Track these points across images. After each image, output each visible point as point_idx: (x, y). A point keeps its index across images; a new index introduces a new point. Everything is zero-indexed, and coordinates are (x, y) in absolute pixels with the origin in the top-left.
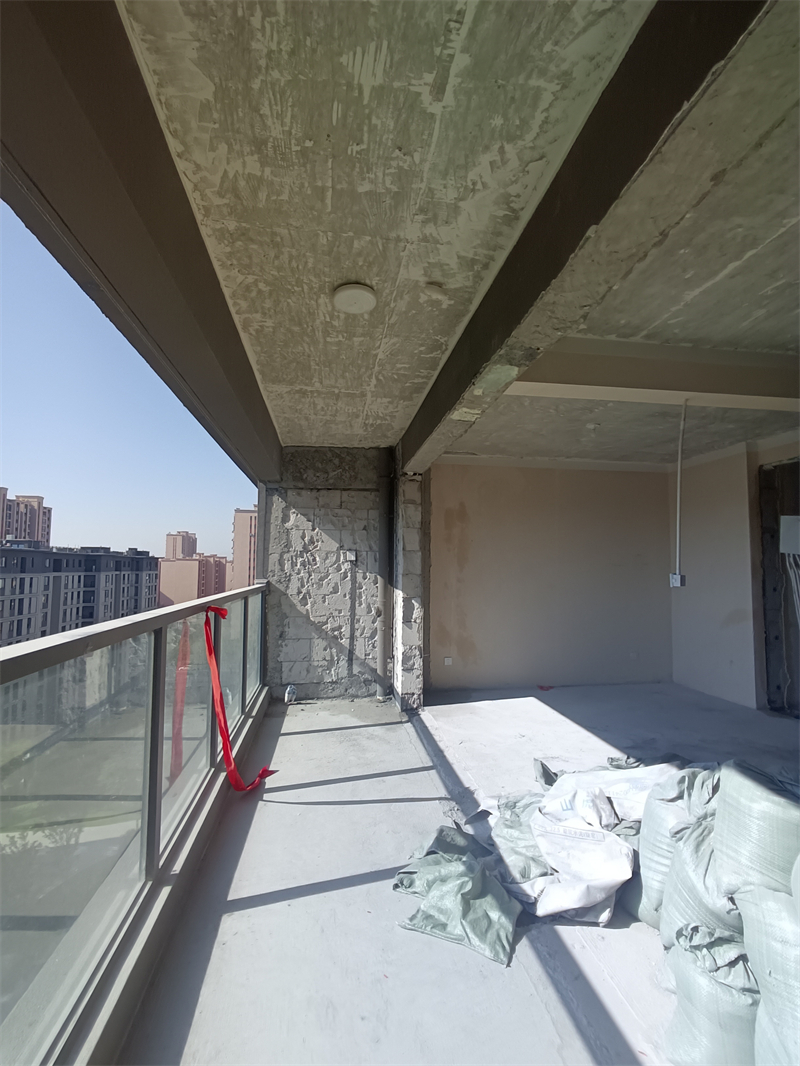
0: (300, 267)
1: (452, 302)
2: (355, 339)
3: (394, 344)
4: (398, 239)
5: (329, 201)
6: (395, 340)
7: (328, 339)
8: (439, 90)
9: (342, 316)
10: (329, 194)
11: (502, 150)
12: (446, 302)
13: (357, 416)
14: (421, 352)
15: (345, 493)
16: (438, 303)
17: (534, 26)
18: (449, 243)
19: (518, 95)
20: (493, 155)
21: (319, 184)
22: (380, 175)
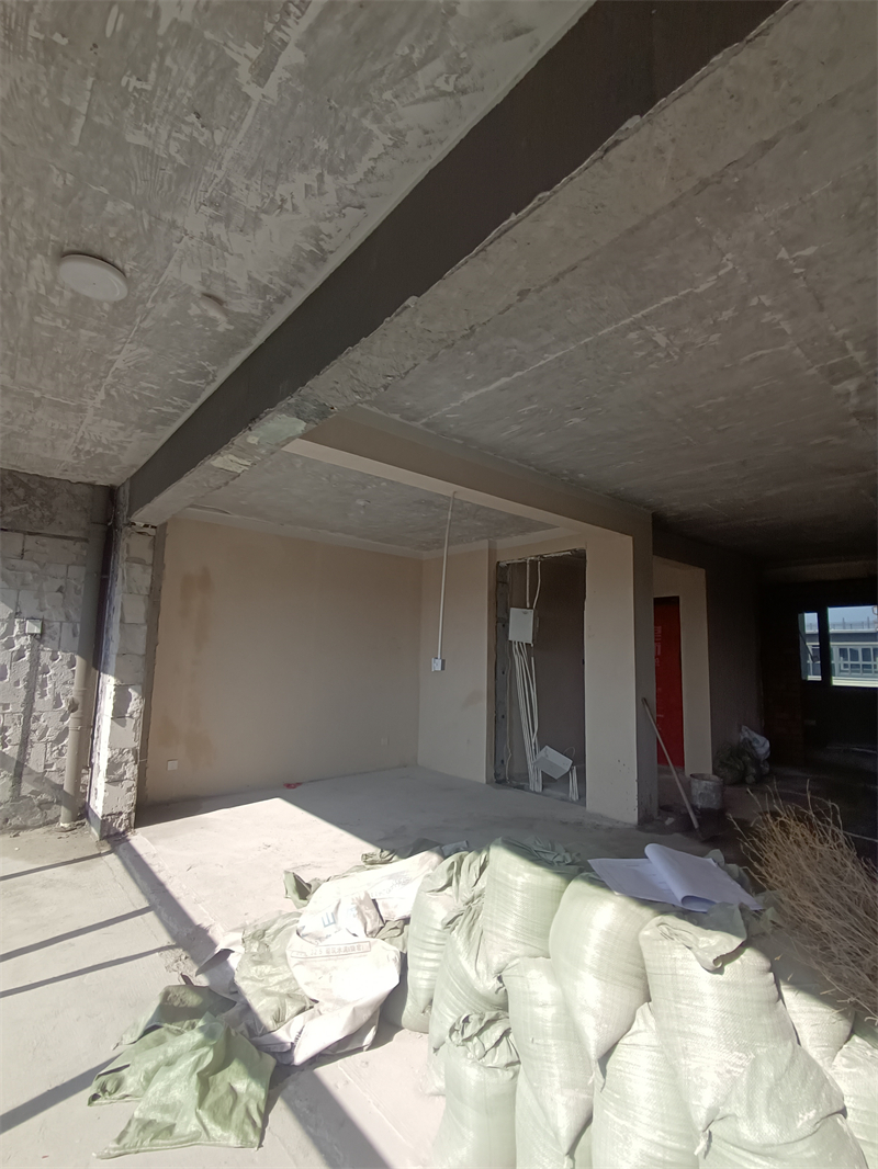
0: (9, 202)
1: (232, 327)
2: (82, 331)
3: (143, 355)
4: (173, 225)
5: (77, 130)
6: (145, 350)
7: (38, 319)
8: (262, 72)
9: (68, 295)
10: (80, 122)
11: (320, 176)
12: (223, 325)
13: (67, 437)
14: (179, 375)
15: (31, 540)
16: (214, 321)
17: (378, 66)
18: (240, 256)
19: (348, 127)
20: (309, 178)
21: (67, 101)
22: (164, 135)
